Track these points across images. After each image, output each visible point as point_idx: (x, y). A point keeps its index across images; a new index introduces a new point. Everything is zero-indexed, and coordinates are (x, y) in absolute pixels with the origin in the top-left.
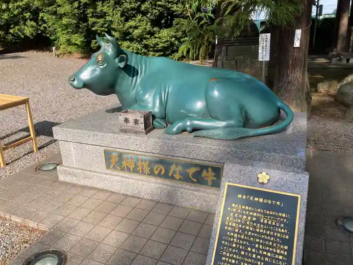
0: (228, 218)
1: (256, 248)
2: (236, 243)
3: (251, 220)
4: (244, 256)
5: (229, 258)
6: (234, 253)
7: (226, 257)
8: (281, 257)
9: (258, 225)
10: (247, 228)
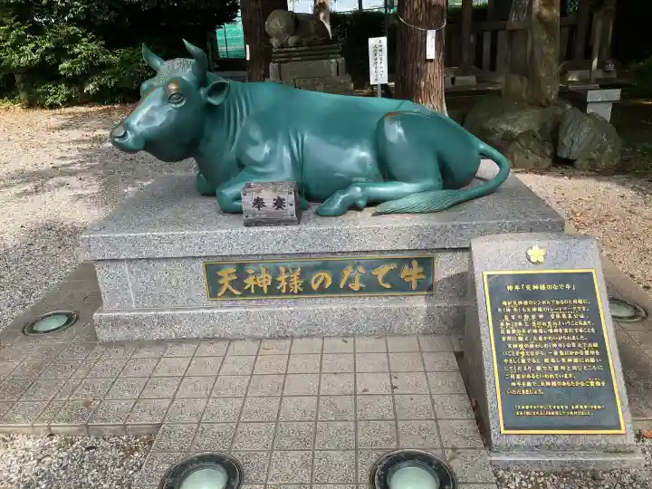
0: (502, 324)
1: (555, 357)
2: (526, 357)
3: (538, 319)
4: (542, 372)
5: (522, 380)
6: (526, 373)
7: (516, 380)
8: (593, 360)
9: (549, 323)
10: (535, 331)
